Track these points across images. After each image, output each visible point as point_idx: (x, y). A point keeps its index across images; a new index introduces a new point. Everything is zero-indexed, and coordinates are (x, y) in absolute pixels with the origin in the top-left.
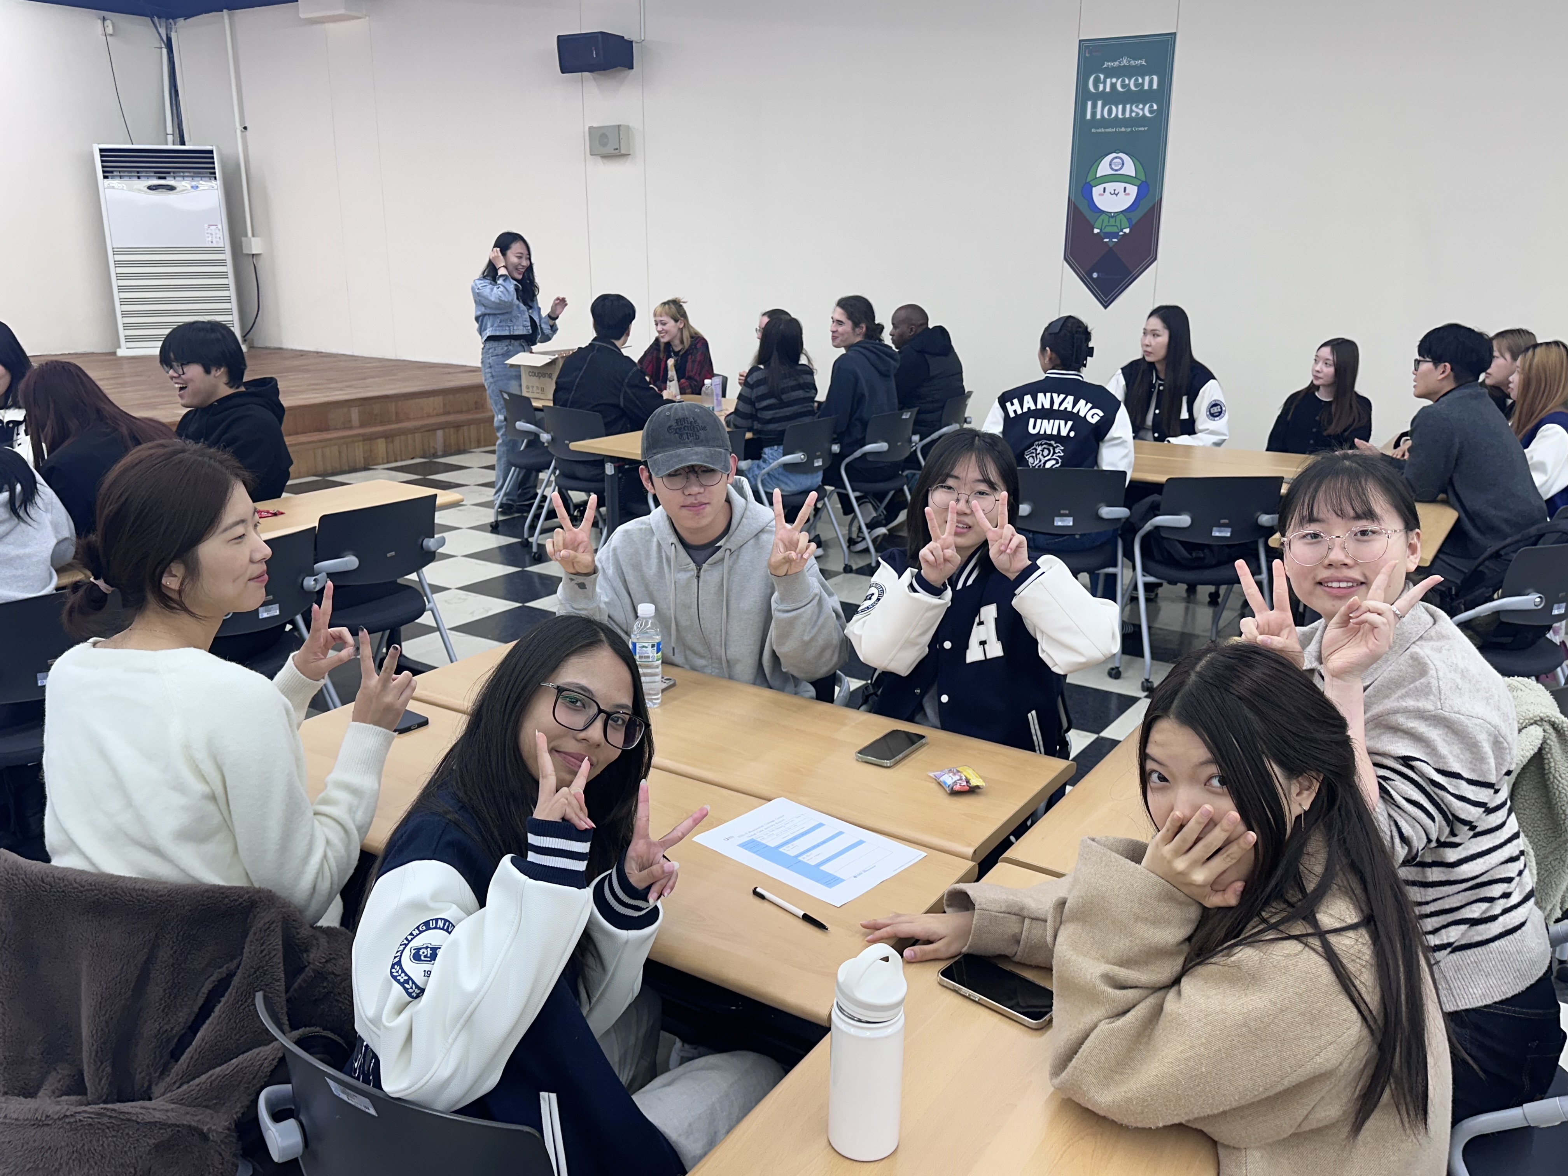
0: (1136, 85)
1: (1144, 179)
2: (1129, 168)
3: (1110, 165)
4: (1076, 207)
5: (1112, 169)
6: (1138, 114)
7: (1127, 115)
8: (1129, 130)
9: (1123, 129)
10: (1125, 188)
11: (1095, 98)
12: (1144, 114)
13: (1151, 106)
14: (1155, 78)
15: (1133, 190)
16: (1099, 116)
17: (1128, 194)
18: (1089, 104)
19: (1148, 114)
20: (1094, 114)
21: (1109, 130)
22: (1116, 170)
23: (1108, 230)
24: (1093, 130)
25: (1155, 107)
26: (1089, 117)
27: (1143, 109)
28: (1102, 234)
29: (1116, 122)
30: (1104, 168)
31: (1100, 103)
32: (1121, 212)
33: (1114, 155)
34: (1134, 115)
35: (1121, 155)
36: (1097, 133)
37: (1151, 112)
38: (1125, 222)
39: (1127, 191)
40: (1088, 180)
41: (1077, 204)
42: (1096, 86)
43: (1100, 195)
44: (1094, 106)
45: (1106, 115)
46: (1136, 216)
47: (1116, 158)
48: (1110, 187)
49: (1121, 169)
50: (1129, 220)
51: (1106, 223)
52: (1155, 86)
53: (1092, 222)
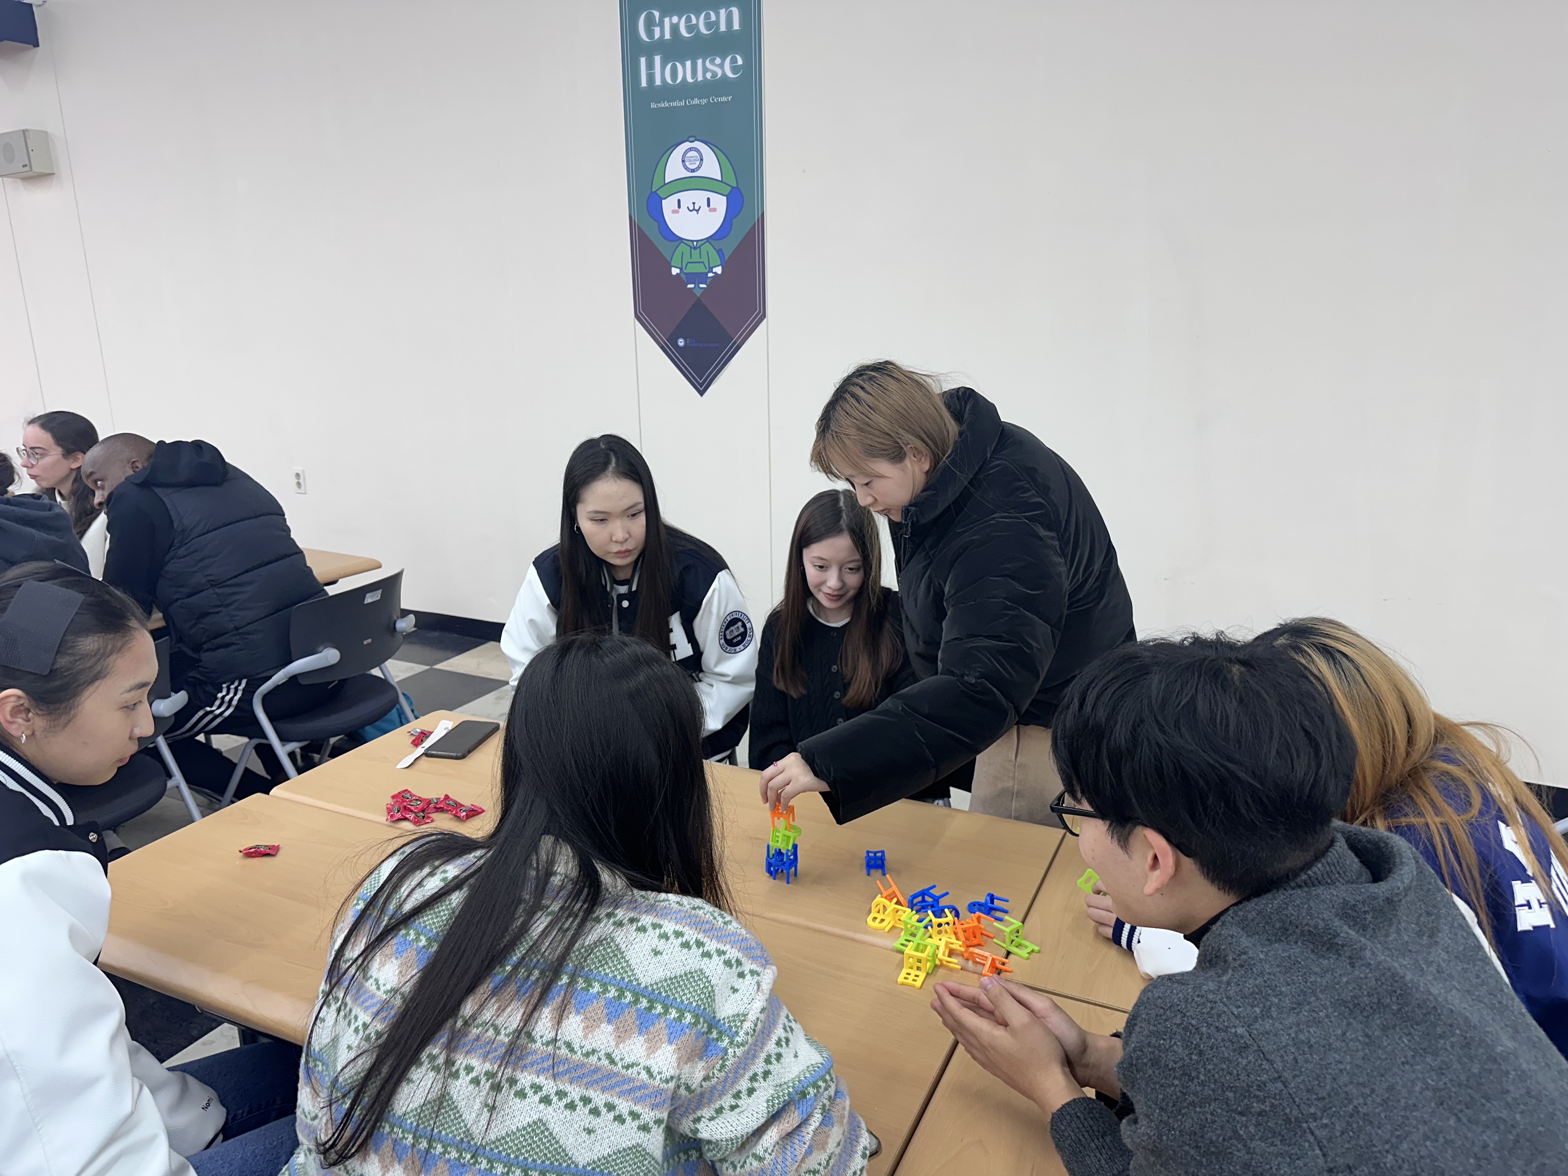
0: (709, 25)
1: (735, 185)
2: (711, 168)
3: (683, 161)
4: (641, 231)
5: (686, 168)
6: (714, 74)
7: (700, 78)
8: (704, 101)
9: (696, 101)
10: (708, 199)
11: (650, 50)
12: (724, 74)
13: (734, 60)
14: (735, 11)
15: (720, 203)
16: (658, 82)
17: (714, 210)
18: (643, 60)
19: (730, 75)
20: (651, 78)
21: (674, 104)
22: (693, 171)
23: (691, 269)
24: (653, 105)
25: (740, 62)
26: (644, 83)
27: (721, 66)
28: (683, 276)
29: (684, 90)
30: (674, 169)
31: (657, 59)
32: (708, 239)
33: (687, 145)
34: (709, 75)
35: (697, 144)
36: (658, 108)
37: (734, 69)
38: (715, 258)
39: (711, 206)
40: (654, 190)
41: (642, 227)
42: (650, 33)
43: (674, 212)
44: (650, 66)
45: (669, 80)
46: (730, 245)
47: (691, 149)
48: (688, 197)
49: (699, 168)
50: (720, 252)
51: (687, 259)
52: (736, 26)
53: (669, 259)
